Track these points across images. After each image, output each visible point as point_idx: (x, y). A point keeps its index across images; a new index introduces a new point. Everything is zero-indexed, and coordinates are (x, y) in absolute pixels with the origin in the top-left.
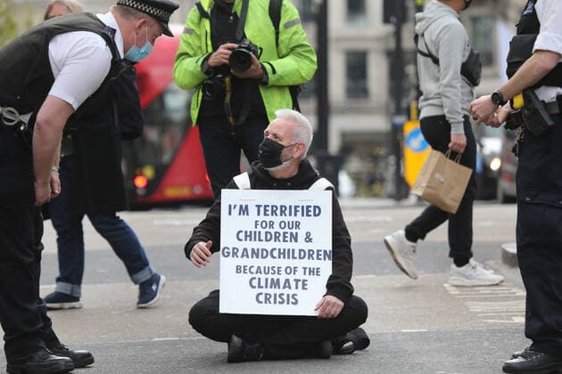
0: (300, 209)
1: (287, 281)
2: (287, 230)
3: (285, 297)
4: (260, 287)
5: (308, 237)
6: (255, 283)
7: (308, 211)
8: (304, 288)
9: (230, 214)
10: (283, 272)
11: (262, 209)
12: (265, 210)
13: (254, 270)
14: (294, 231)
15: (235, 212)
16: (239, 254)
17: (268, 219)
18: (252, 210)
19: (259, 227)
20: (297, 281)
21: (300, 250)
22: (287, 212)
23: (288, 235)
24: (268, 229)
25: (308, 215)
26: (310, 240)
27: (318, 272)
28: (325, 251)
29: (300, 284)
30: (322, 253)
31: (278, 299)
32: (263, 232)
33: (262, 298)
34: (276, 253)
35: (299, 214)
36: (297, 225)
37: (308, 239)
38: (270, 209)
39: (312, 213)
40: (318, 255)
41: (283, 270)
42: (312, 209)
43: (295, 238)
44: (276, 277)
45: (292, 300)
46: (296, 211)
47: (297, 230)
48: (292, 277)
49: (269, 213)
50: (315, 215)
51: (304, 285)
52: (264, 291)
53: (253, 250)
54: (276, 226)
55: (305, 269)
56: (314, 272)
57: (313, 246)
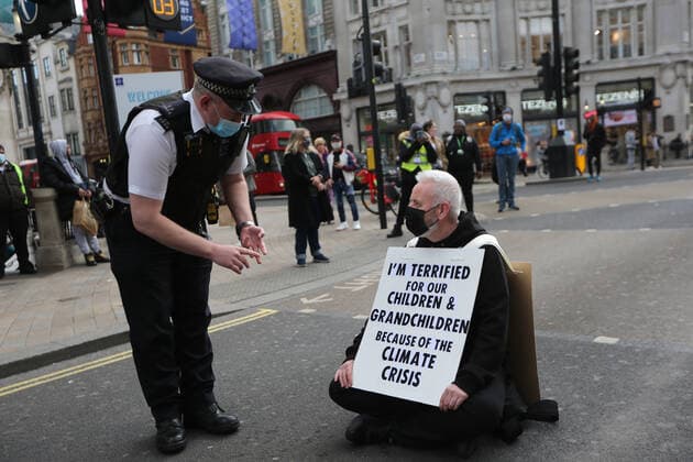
0: (450, 270)
1: (417, 354)
2: (433, 293)
3: (408, 375)
4: (391, 359)
5: (450, 303)
6: (388, 354)
7: (458, 272)
8: (430, 367)
9: (389, 273)
10: (416, 344)
11: (417, 269)
12: (420, 270)
13: (391, 338)
14: (439, 295)
15: (394, 271)
16: (385, 319)
17: (419, 280)
18: (409, 270)
19: (410, 288)
20: (426, 355)
21: (440, 318)
22: (438, 273)
23: (433, 299)
24: (416, 292)
25: (457, 277)
26: (452, 307)
27: (449, 347)
28: (463, 322)
29: (428, 359)
30: (459, 323)
31: (402, 378)
32: (412, 293)
33: (387, 374)
34: (416, 321)
35: (449, 275)
36: (444, 288)
37: (450, 306)
38: (423, 268)
39: (460, 275)
40: (456, 325)
41: (417, 340)
42: (461, 270)
43: (438, 303)
44: (408, 348)
45: (414, 380)
46: (447, 272)
47: (443, 295)
48: (422, 351)
49: (422, 273)
50: (463, 278)
51: (432, 361)
52: (393, 364)
53: (398, 314)
54: (425, 288)
55: (438, 341)
56: (445, 346)
57: (452, 314)
